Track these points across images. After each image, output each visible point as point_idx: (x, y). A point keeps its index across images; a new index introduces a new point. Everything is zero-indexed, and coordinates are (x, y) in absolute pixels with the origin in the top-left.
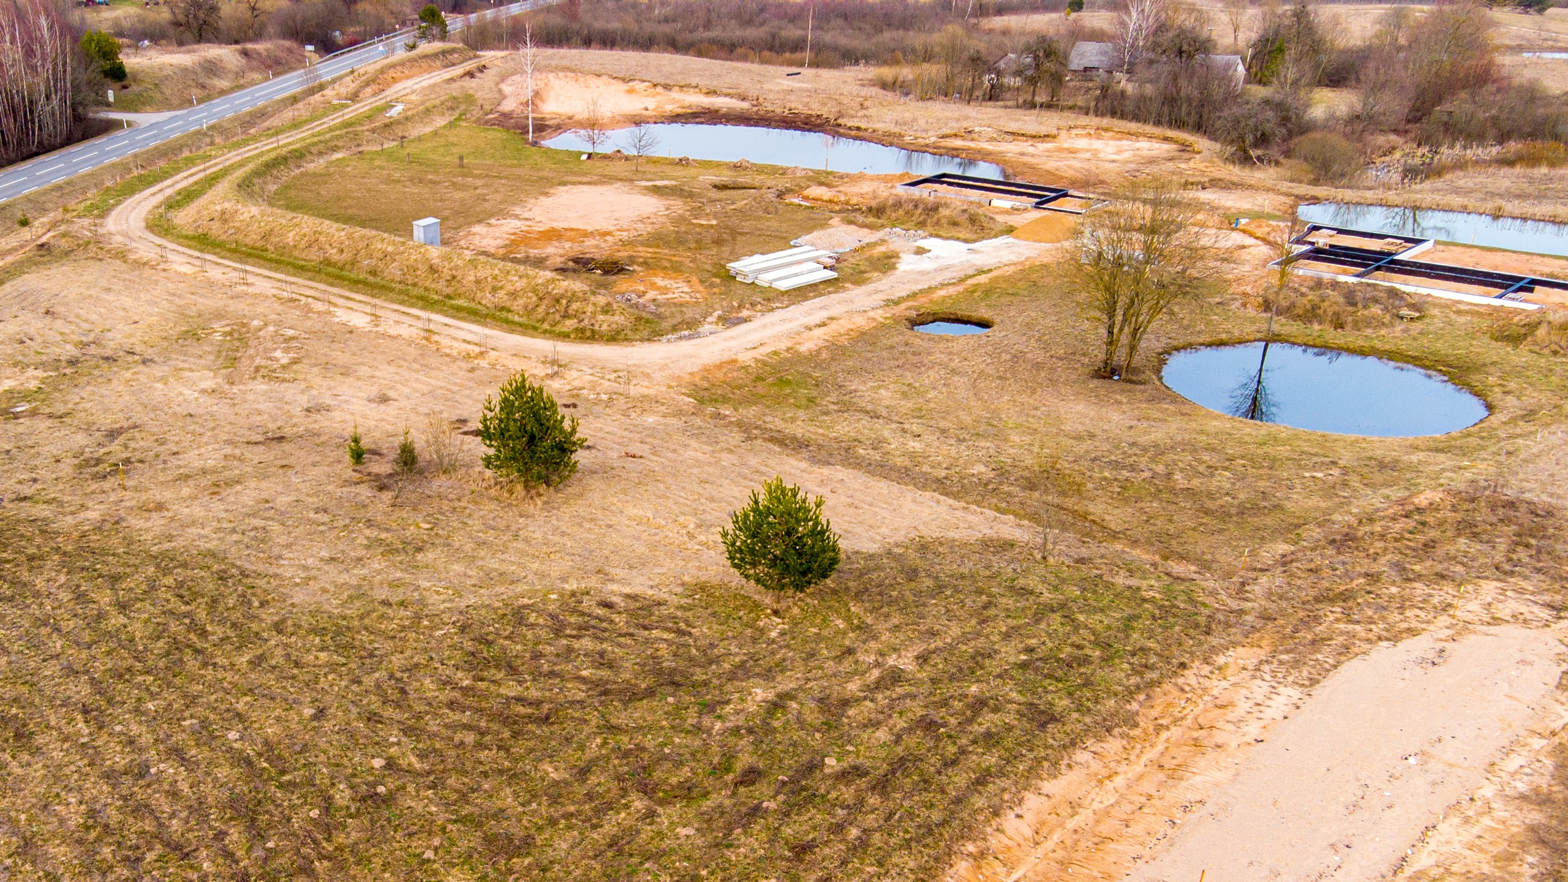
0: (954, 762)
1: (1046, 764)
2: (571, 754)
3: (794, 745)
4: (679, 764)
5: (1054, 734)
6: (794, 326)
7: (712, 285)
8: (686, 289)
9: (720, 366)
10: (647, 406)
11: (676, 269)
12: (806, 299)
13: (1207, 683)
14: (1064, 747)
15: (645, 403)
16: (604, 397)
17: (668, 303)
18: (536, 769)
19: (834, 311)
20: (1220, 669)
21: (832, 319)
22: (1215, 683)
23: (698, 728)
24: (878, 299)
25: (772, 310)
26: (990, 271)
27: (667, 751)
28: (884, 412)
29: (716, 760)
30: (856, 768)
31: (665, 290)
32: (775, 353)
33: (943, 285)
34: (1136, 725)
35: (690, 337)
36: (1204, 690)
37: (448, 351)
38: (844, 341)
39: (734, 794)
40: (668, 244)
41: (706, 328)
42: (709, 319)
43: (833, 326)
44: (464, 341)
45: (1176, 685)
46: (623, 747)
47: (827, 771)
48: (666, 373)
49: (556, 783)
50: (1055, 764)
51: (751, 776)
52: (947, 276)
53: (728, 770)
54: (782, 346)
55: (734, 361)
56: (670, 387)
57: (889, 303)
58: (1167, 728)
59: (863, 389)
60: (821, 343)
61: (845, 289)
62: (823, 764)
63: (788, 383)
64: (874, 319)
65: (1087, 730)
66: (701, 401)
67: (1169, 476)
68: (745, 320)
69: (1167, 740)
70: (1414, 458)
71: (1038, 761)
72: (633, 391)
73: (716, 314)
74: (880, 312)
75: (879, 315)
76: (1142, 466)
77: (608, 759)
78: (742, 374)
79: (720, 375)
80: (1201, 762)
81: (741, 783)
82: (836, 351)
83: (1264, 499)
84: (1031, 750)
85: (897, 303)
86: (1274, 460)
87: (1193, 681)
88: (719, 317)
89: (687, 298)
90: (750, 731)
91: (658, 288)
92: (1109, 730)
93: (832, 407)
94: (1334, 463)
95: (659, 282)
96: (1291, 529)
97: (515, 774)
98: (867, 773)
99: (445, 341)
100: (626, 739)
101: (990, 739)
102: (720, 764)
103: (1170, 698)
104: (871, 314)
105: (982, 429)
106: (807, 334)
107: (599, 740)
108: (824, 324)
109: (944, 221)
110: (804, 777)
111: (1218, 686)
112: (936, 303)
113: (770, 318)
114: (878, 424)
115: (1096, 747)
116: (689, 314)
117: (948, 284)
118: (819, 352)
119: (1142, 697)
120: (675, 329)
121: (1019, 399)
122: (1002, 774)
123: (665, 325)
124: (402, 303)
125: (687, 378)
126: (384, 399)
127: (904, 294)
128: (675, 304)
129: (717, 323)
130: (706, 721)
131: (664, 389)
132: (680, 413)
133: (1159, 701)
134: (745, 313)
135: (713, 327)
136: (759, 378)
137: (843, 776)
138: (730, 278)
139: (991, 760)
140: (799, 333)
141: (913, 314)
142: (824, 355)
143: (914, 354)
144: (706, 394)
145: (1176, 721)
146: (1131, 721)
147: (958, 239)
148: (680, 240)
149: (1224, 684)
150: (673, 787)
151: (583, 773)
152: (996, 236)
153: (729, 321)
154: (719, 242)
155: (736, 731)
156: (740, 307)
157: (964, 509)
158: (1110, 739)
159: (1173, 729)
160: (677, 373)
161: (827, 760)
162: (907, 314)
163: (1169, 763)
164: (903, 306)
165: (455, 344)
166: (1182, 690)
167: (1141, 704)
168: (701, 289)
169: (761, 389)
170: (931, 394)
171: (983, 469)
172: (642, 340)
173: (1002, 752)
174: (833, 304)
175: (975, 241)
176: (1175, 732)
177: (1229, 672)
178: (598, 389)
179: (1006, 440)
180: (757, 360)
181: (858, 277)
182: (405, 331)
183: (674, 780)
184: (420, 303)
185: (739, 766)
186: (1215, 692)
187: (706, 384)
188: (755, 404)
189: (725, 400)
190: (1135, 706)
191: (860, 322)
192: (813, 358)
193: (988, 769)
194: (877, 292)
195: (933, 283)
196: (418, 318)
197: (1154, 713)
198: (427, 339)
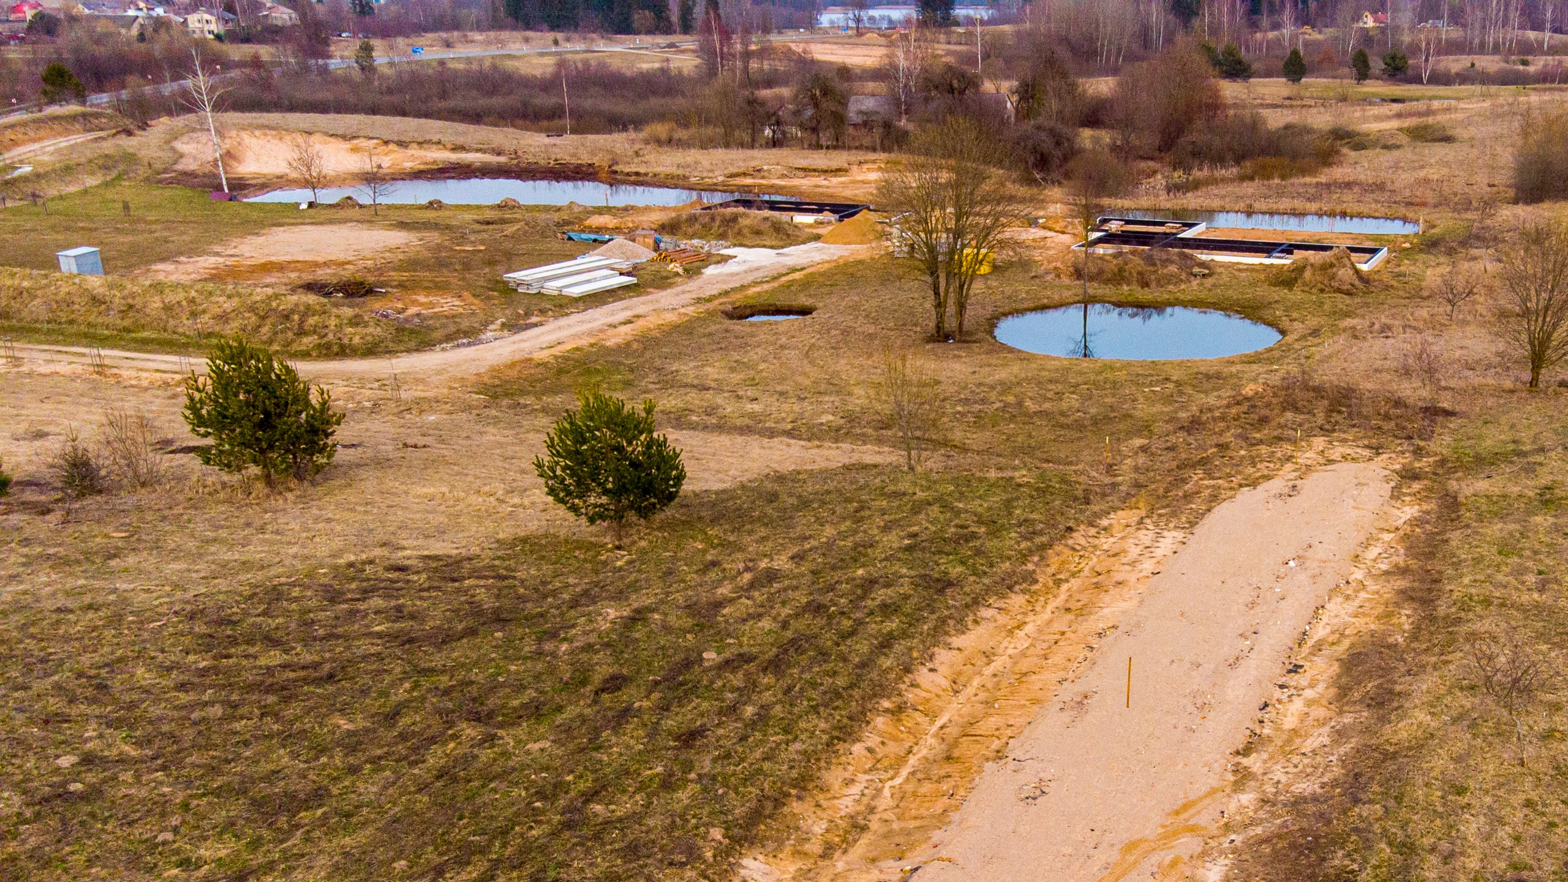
0: (852, 633)
1: (951, 622)
2: (372, 703)
3: (663, 648)
4: (521, 688)
5: (953, 599)
6: (596, 325)
7: (489, 298)
8: (457, 303)
9: (513, 365)
10: (425, 406)
11: (441, 288)
12: (605, 303)
13: (1096, 542)
14: (967, 606)
15: (421, 405)
16: (367, 404)
17: (436, 316)
18: (321, 725)
19: (640, 310)
20: (1105, 529)
21: (638, 316)
22: (1103, 540)
23: (540, 654)
24: (687, 298)
25: (567, 315)
26: (803, 269)
27: (501, 679)
28: (713, 385)
29: (566, 677)
30: (741, 655)
31: (432, 305)
32: (577, 349)
33: (756, 283)
34: (1036, 581)
35: (469, 344)
36: (1095, 547)
37: (133, 382)
38: (656, 333)
39: (595, 702)
40: (427, 267)
41: (489, 334)
42: (491, 327)
43: (641, 323)
44: (157, 371)
45: (1066, 545)
46: (441, 687)
47: (706, 664)
48: (445, 376)
49: (350, 734)
50: (961, 621)
51: (614, 684)
52: (759, 275)
53: (584, 683)
54: (584, 342)
55: (530, 360)
56: (451, 388)
57: (699, 300)
58: (1067, 581)
59: (687, 369)
60: (630, 338)
61: (648, 294)
62: (702, 659)
63: (598, 371)
64: (686, 314)
65: (988, 590)
66: (495, 397)
67: (1020, 404)
68: (535, 325)
69: (1069, 590)
70: (1234, 369)
71: (943, 621)
72: (404, 395)
73: (499, 322)
74: (692, 308)
75: (691, 310)
76: (993, 399)
77: (423, 699)
78: (540, 370)
79: (514, 373)
80: (1107, 598)
81: (603, 690)
82: (648, 342)
83: (1113, 410)
84: (933, 612)
85: (710, 300)
86: (1115, 382)
87: (1083, 542)
88: (503, 325)
89: (461, 310)
90: (607, 645)
91: (421, 304)
92: (1010, 588)
93: (651, 386)
94: (1167, 379)
95: (422, 299)
96: (1145, 428)
97: (290, 736)
98: (755, 658)
99: (125, 373)
100: (444, 678)
101: (887, 610)
102: (572, 678)
103: (1063, 557)
104: (682, 310)
105: (823, 387)
106: (611, 332)
107: (407, 685)
108: (629, 322)
109: (745, 231)
110: (680, 673)
111: (1106, 542)
112: (752, 298)
113: (563, 321)
114: (708, 395)
115: (1001, 604)
116: (465, 324)
117: (762, 282)
118: (628, 344)
119: (1036, 559)
120: (449, 338)
121: (857, 362)
122: (905, 635)
123: (438, 335)
124: (57, 343)
125: (473, 378)
126: (40, 435)
127: (715, 292)
128: (447, 317)
129: (501, 330)
130: (548, 646)
131: (446, 391)
132: (468, 408)
133: (1054, 562)
134: (534, 319)
135: (498, 334)
136: (560, 372)
137: (727, 665)
138: (509, 291)
139: (893, 625)
140: (601, 331)
141: (729, 307)
142: (635, 346)
143: (736, 337)
144: (499, 390)
145: (1073, 575)
146: (1030, 578)
147: (764, 246)
148: (441, 264)
149: (1112, 540)
150: (515, 709)
151: (392, 717)
152: (804, 243)
153: (514, 326)
154: (491, 263)
155: (589, 648)
156: (527, 314)
157: (818, 447)
158: (1013, 596)
159: (1073, 580)
160: (459, 375)
161: (705, 655)
162: (722, 308)
163: (1073, 605)
164: (716, 302)
165: (144, 375)
166: (1074, 549)
167: (1036, 565)
168: (476, 301)
169: (565, 379)
170: (762, 366)
171: (831, 418)
172: (409, 351)
173: (904, 619)
174: (639, 305)
175: (782, 247)
176: (1075, 583)
177: (1114, 531)
178: (358, 398)
179: (850, 394)
180: (556, 357)
181: (663, 282)
182: (63, 368)
183: (515, 703)
184: (85, 341)
185: (597, 679)
186: (1105, 547)
187: (497, 382)
188: (562, 393)
189: (523, 392)
190: (1030, 567)
191: (671, 317)
192: (624, 349)
193: (891, 633)
194: (684, 292)
195: (746, 282)
196: (84, 355)
197: (1051, 570)
198: (98, 373)
